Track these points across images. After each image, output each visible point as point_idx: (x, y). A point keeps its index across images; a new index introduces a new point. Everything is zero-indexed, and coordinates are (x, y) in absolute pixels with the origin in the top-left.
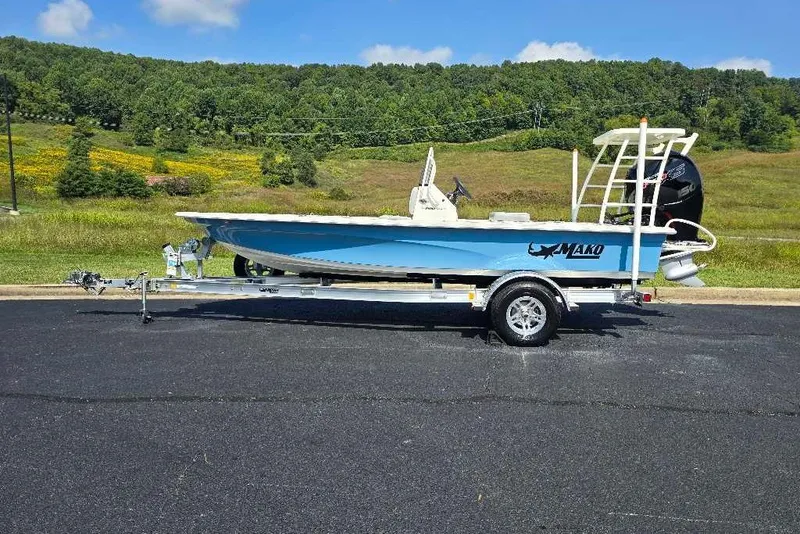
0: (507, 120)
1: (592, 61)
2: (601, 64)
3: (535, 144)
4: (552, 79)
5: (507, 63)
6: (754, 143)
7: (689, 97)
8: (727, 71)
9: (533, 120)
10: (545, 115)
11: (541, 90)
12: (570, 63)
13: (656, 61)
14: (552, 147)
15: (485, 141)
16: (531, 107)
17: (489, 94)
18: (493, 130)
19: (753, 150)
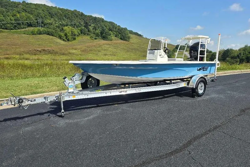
0: (27, 23)
1: (56, 7)
2: (59, 9)
3: (40, 33)
4: (43, 11)
5: (24, 2)
6: (104, 38)
7: (86, 23)
8: (95, 17)
9: (37, 24)
10: (42, 23)
11: (40, 14)
12: (48, 6)
13: (76, 11)
14: (47, 34)
15: (19, 30)
16: (37, 20)
17: (19, 13)
18: (22, 26)
19: (104, 40)
